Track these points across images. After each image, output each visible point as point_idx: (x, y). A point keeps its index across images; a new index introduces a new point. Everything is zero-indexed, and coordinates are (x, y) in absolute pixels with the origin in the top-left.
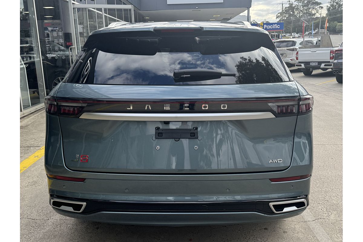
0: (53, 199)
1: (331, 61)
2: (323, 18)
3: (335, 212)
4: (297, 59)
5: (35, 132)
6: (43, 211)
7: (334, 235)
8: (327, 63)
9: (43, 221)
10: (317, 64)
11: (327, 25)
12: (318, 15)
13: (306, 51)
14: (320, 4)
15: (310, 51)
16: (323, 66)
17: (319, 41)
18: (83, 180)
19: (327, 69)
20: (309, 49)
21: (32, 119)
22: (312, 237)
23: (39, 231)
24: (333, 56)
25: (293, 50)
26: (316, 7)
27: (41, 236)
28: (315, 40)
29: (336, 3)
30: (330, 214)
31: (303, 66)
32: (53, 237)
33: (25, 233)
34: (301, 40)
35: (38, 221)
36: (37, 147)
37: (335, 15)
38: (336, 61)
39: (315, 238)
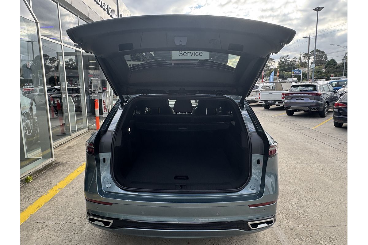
0: (89, 216)
1: (282, 100)
2: (275, 69)
3: (292, 220)
4: (260, 98)
5: (79, 151)
6: (82, 217)
7: (292, 240)
8: (280, 102)
9: (82, 225)
10: (273, 102)
11: (278, 74)
12: (272, 67)
13: (265, 93)
14: (273, 59)
15: (268, 93)
16: (277, 103)
17: (274, 86)
18: (111, 204)
19: (280, 105)
20: (268, 92)
21: (78, 141)
22: (276, 241)
23: (78, 234)
24: (284, 97)
25: (257, 92)
26: (271, 62)
27: (79, 238)
28: (271, 86)
29: (284, 59)
30: (289, 221)
31: (264, 103)
32: (88, 239)
33: (68, 235)
34: (262, 85)
35: (78, 225)
36: (80, 163)
37: (284, 67)
38: (286, 101)
39: (279, 242)
